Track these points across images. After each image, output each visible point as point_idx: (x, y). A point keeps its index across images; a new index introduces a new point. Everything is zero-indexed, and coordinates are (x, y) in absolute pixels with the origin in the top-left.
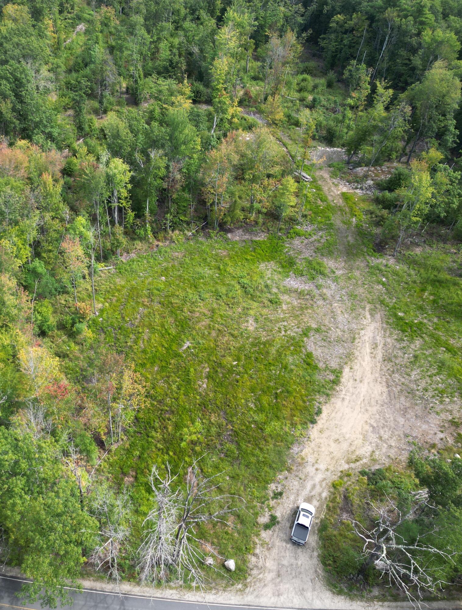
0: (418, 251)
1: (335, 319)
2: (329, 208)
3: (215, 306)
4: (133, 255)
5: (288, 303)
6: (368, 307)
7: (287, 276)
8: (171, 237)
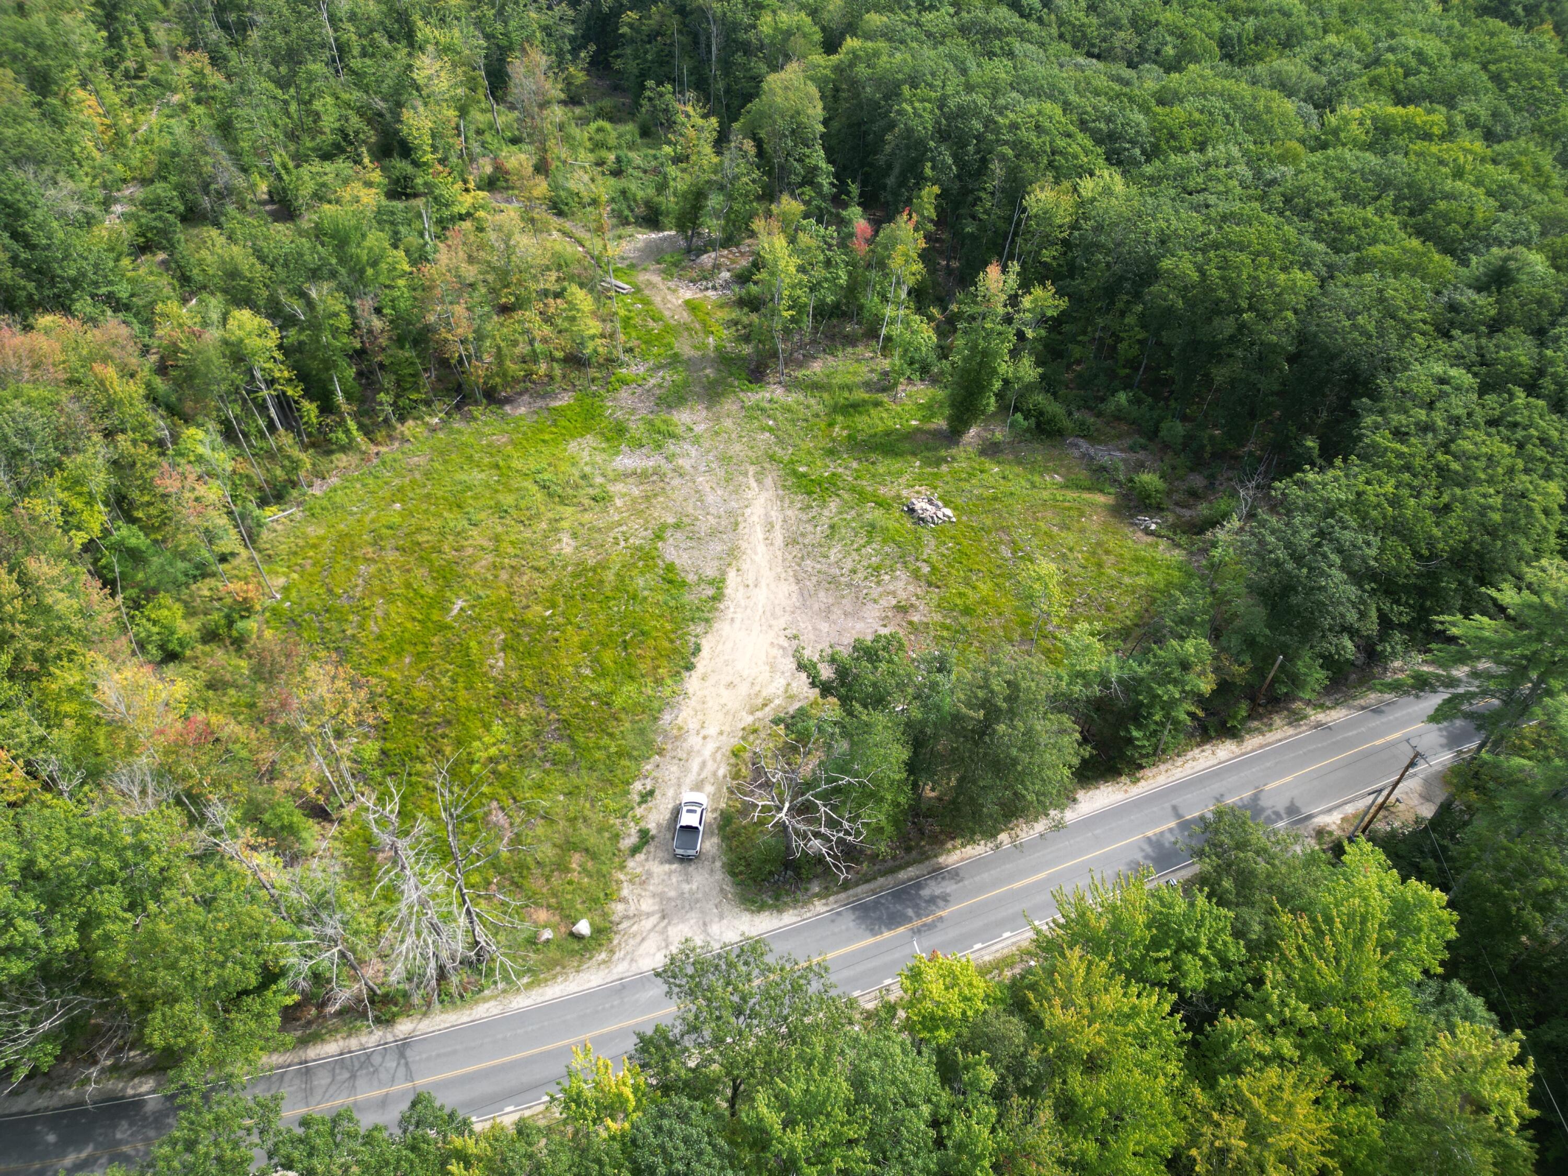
0: (816, 366)
1: (702, 501)
2: (668, 329)
3: (499, 529)
4: (334, 481)
5: (624, 496)
6: (752, 470)
7: (617, 453)
8: (402, 433)
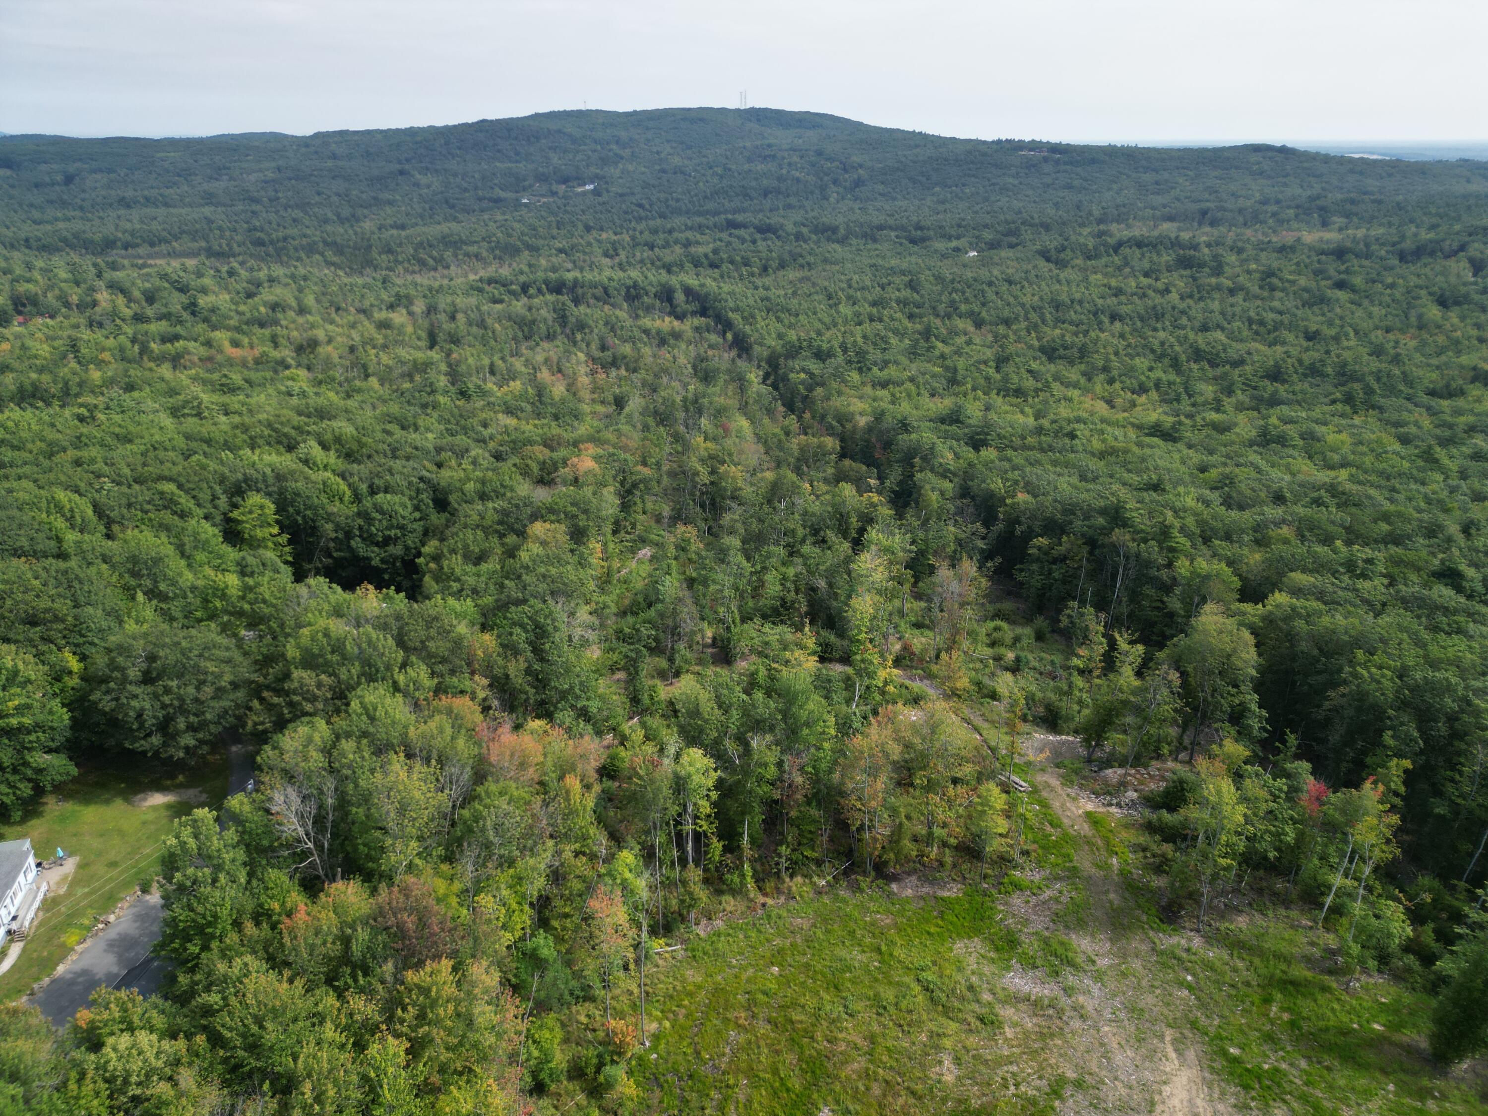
0: (1242, 922)
1: (1108, 1059)
2: (1066, 838)
3: (875, 1028)
4: (719, 924)
5: (1015, 1025)
6: (1169, 1034)
7: (1008, 969)
8: (789, 888)
